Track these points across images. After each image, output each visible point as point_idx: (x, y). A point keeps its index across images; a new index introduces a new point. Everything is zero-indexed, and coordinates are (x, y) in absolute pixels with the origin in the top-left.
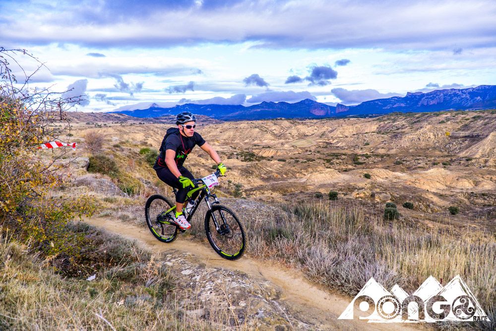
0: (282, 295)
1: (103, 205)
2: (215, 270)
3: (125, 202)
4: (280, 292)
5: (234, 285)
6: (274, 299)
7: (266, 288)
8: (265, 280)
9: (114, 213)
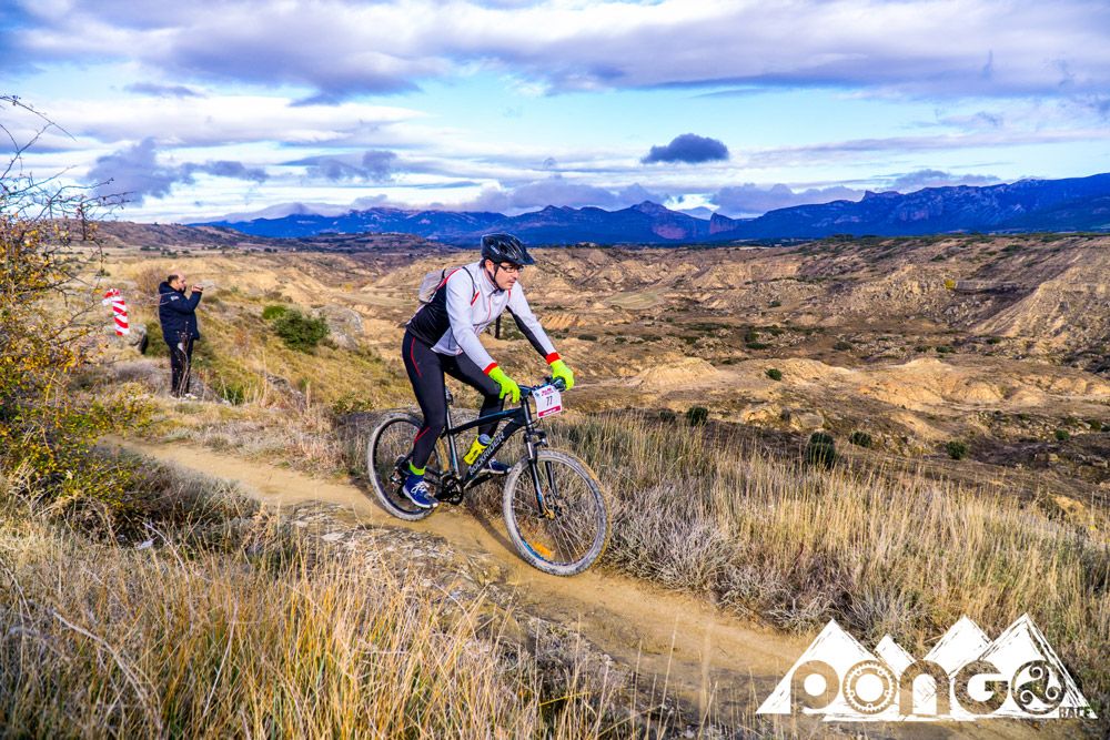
0: (511, 577)
1: (172, 419)
2: (387, 531)
3: (221, 413)
4: (507, 571)
5: (418, 553)
6: (494, 583)
7: (482, 564)
8: (483, 552)
9: (197, 434)
